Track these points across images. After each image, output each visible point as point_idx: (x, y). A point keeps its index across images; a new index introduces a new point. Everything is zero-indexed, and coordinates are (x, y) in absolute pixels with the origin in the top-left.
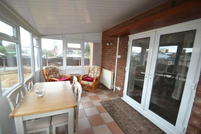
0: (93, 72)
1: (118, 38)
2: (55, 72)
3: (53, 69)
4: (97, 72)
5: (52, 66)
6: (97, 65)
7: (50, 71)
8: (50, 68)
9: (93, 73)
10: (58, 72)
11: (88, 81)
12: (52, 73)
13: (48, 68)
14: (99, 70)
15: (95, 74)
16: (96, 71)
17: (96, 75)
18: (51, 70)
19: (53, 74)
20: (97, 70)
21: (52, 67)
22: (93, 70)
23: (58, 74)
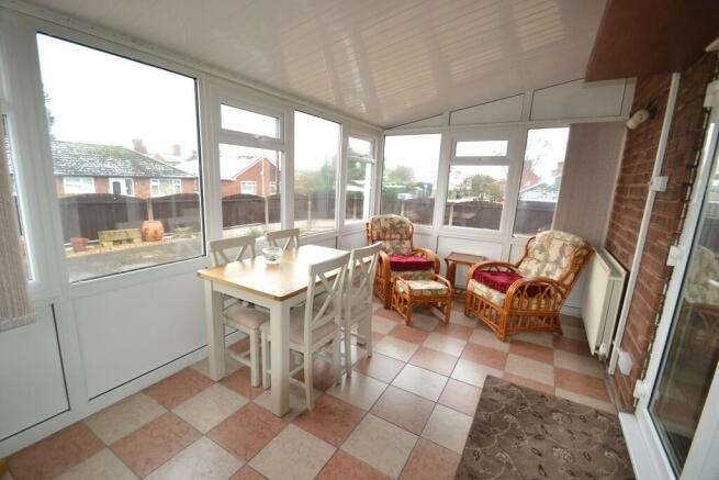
0: (541, 257)
1: (675, 78)
2: (398, 236)
3: (392, 226)
4: (557, 262)
5: (393, 216)
6: (564, 231)
7: (384, 230)
8: (386, 220)
9: (539, 261)
10: (410, 238)
11: (491, 287)
12: (388, 236)
13: (379, 220)
14: (569, 250)
15: (549, 267)
16: (554, 254)
17: (548, 273)
18: (388, 226)
19: (391, 239)
20: (562, 251)
21: (391, 218)
22: (542, 249)
23: (407, 243)
